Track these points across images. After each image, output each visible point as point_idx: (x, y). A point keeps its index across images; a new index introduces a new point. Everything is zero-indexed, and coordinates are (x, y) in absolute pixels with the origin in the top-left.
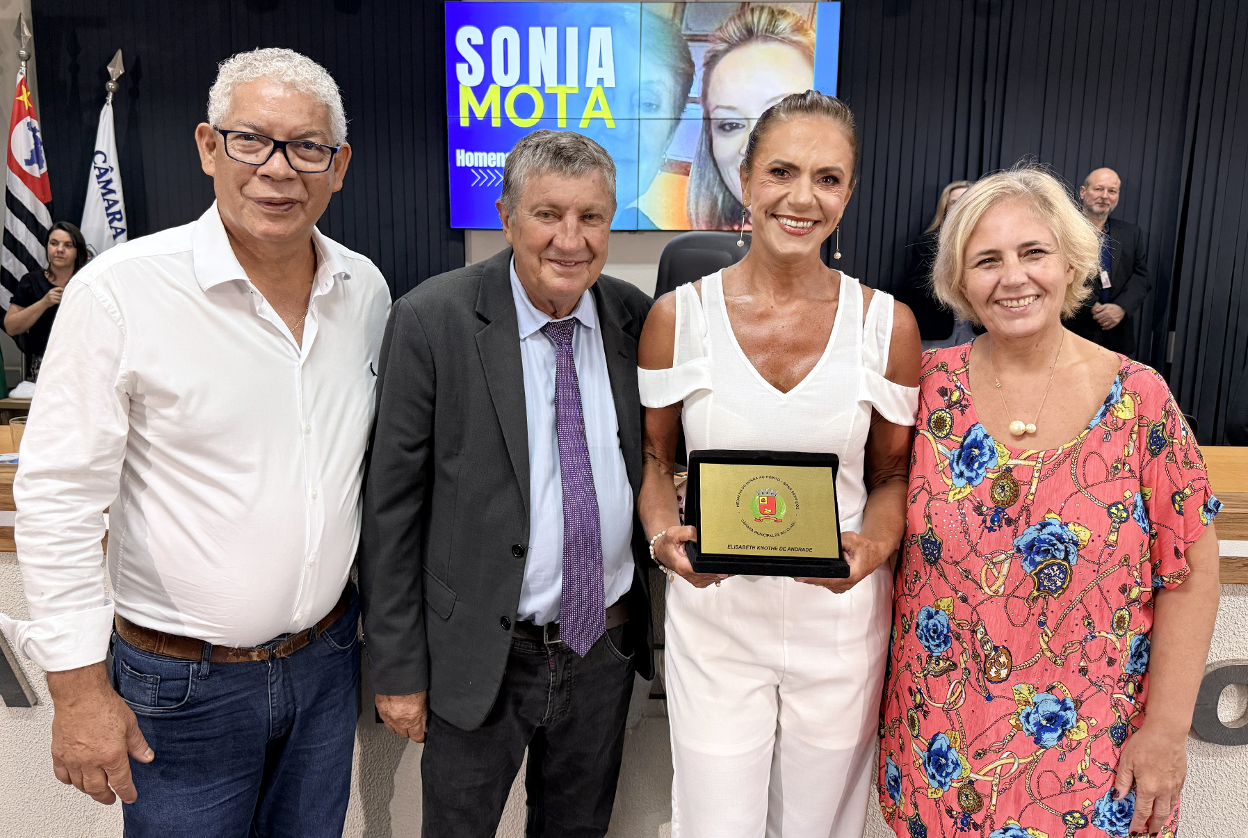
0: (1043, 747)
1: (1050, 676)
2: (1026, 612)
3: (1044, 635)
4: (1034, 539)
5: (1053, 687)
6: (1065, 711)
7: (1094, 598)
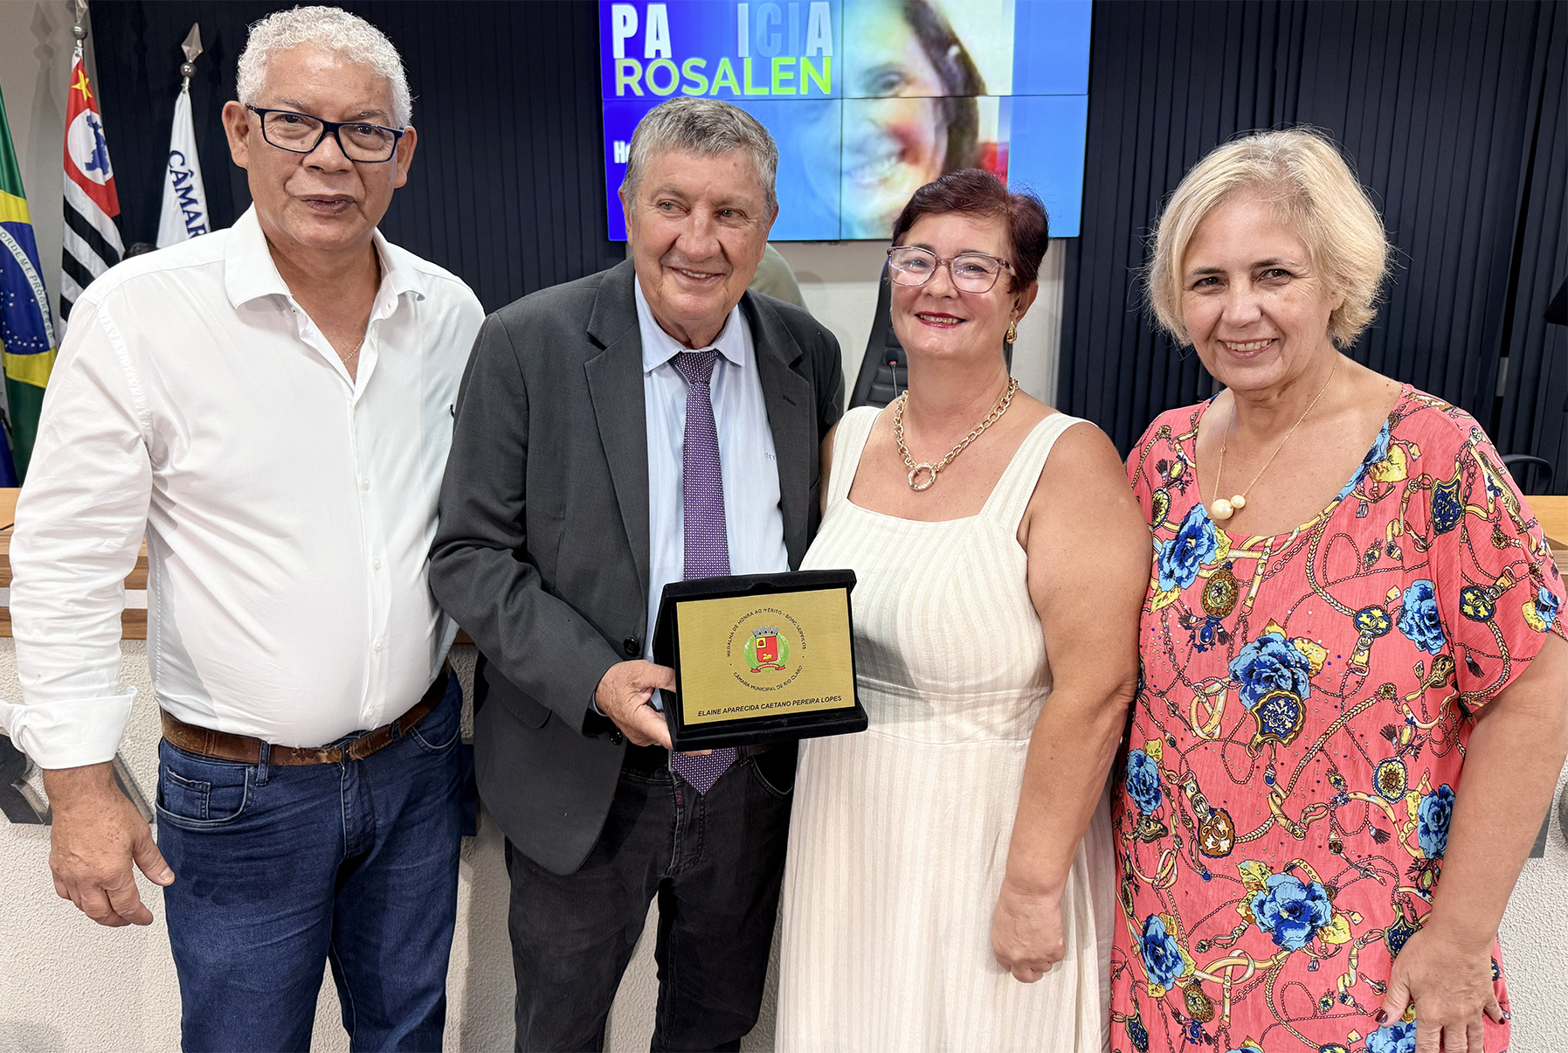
0: (1286, 949)
1: (1287, 851)
2: (1248, 763)
3: (1274, 795)
4: (1252, 662)
5: (1293, 867)
6: (1314, 899)
7: (1340, 747)
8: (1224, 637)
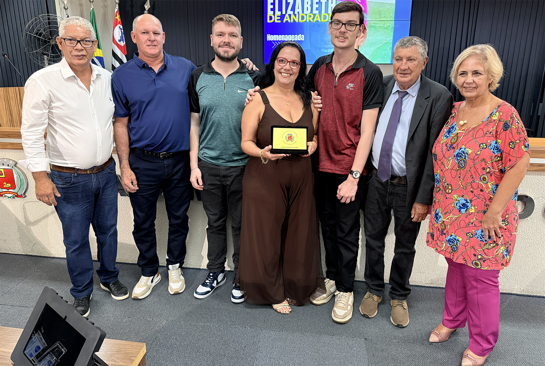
0: (461, 213)
1: (462, 192)
2: (456, 174)
3: (460, 180)
4: (458, 153)
8: (453, 148)
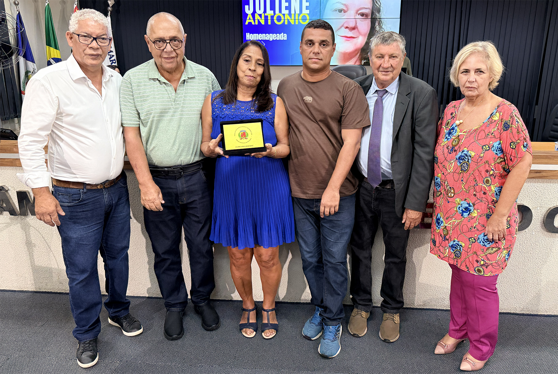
0: (464, 217)
1: (465, 196)
2: (458, 177)
3: (463, 184)
4: (460, 156)
5: (466, 199)
6: (470, 206)
